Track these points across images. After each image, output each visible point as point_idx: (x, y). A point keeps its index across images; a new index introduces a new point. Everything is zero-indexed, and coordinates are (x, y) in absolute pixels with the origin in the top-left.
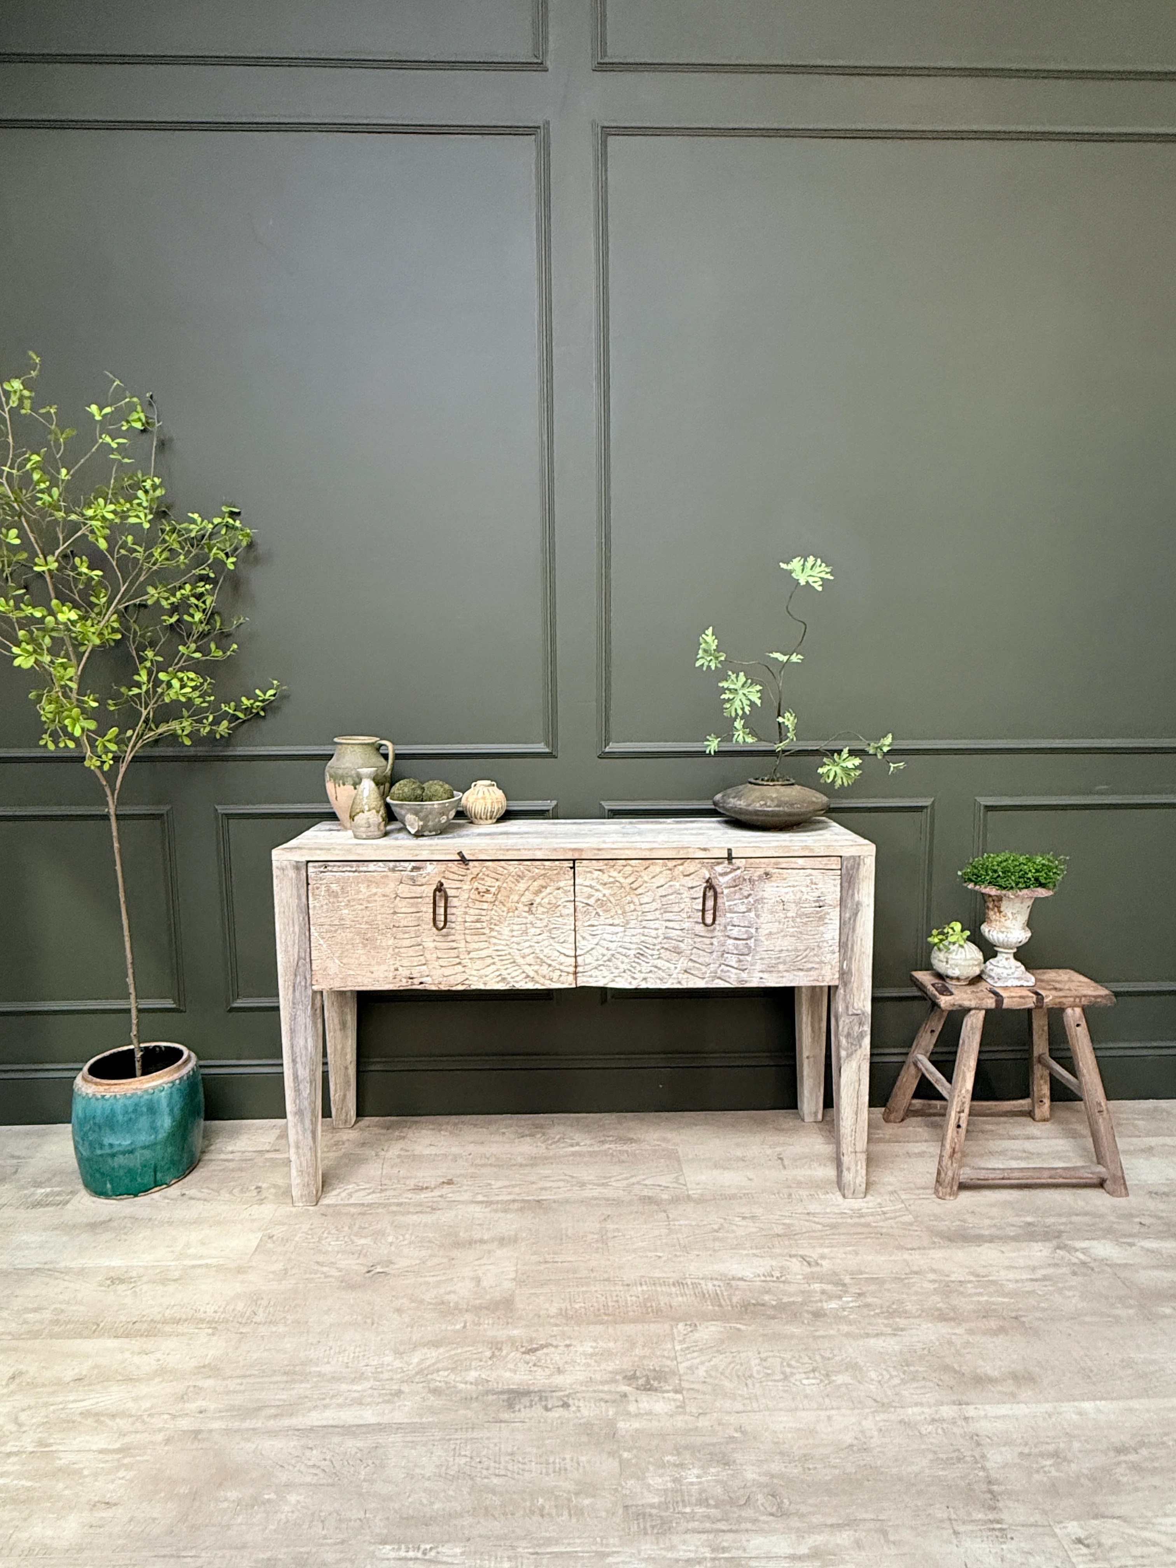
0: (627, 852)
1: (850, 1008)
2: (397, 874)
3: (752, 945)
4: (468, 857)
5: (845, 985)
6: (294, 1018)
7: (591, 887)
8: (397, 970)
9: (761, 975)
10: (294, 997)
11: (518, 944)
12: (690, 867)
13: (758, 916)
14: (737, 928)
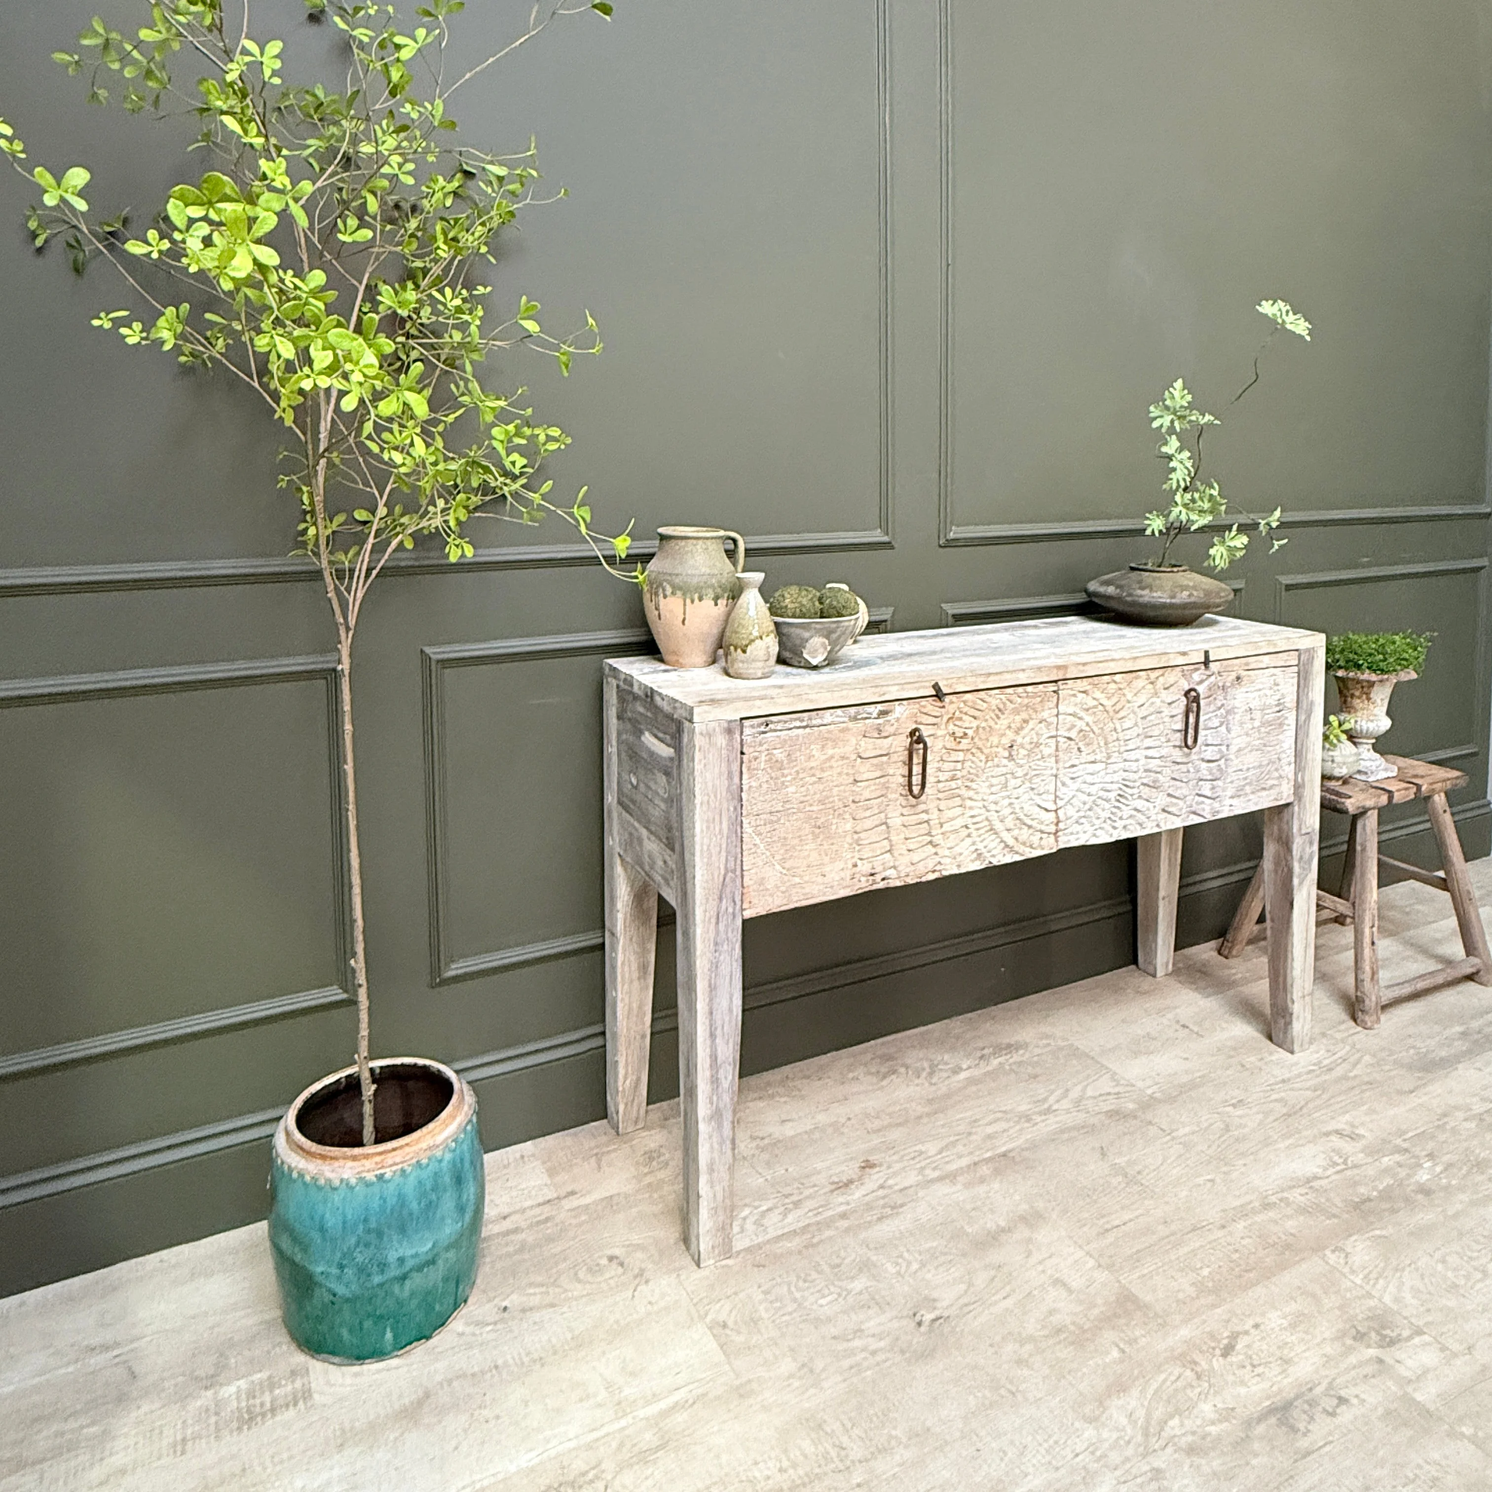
0: (1112, 664)
1: (1303, 827)
2: (860, 725)
3: (1223, 766)
4: (945, 690)
5: (1300, 801)
6: (715, 966)
7: (1074, 715)
8: (855, 866)
9: (1232, 801)
10: (717, 933)
11: (996, 803)
12: (1171, 677)
13: (1229, 730)
14: (1210, 748)
